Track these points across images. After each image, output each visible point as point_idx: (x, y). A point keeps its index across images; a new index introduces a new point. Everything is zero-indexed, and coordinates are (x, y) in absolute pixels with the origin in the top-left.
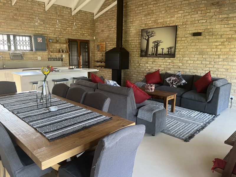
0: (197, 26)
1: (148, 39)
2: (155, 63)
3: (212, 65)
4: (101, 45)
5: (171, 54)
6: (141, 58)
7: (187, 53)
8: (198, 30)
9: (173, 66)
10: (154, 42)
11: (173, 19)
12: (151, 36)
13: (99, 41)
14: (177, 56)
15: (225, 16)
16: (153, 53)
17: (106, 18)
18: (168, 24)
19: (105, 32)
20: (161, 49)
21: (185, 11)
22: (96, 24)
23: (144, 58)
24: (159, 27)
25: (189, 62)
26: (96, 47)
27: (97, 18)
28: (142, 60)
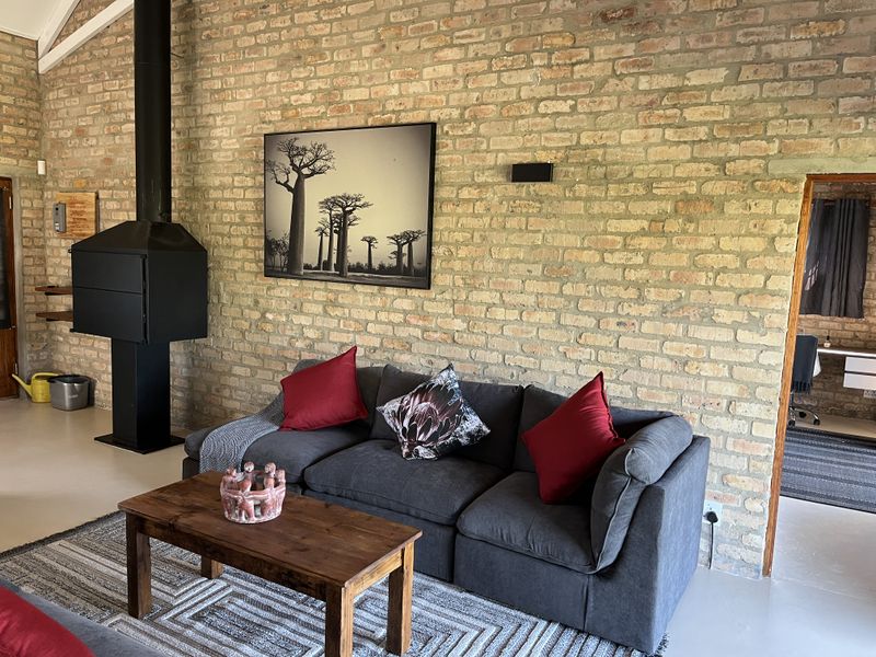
0: (530, 133)
1: (299, 182)
2: (338, 312)
3: (606, 333)
4: (72, 204)
5: (411, 272)
6: (271, 281)
7: (489, 265)
8: (534, 149)
9: (425, 330)
10: (329, 204)
11: (414, 88)
12: (314, 173)
13: (63, 185)
14: (439, 279)
15: (668, 81)
16: (325, 258)
17: (94, 67)
18: (393, 112)
19: (94, 142)
20: (364, 239)
21: (471, 48)
22: (51, 96)
23: (282, 282)
24: (351, 125)
25: (500, 313)
26: (50, 213)
27: (55, 69)
28: (276, 292)
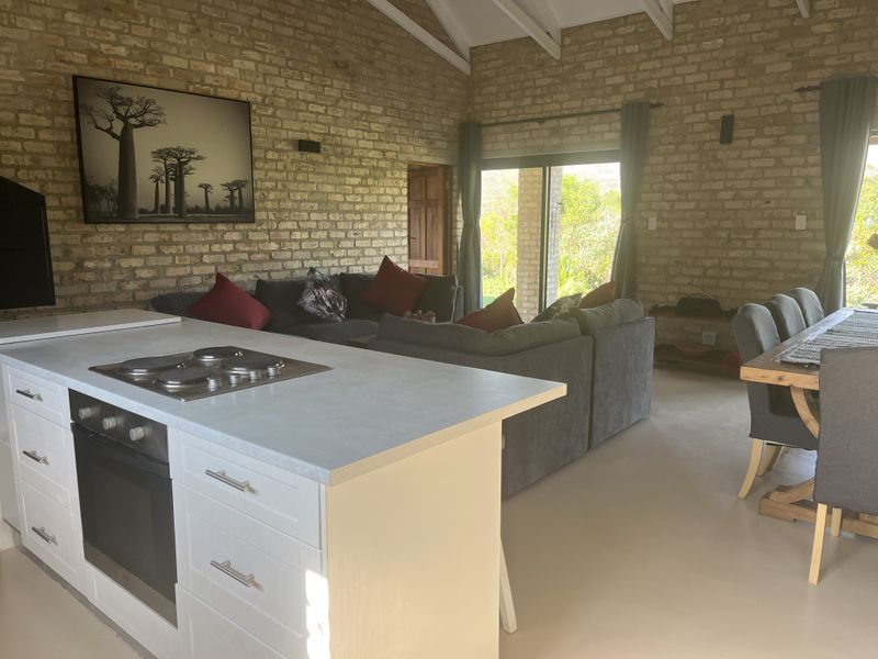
0: (305, 121)
1: (127, 130)
2: (173, 250)
3: (350, 239)
5: (239, 210)
6: (88, 228)
7: (289, 205)
8: (307, 132)
9: (250, 253)
10: (162, 154)
11: (227, 71)
12: (142, 124)
14: (260, 215)
18: (211, 85)
20: (201, 186)
21: (268, 56)
23: (102, 228)
24: (172, 87)
25: (297, 235)
28: (97, 239)
